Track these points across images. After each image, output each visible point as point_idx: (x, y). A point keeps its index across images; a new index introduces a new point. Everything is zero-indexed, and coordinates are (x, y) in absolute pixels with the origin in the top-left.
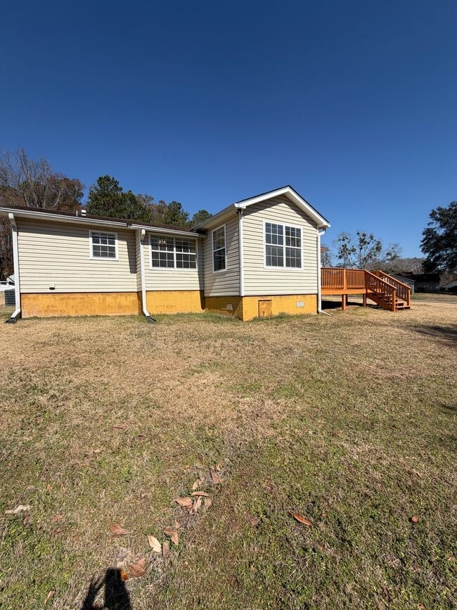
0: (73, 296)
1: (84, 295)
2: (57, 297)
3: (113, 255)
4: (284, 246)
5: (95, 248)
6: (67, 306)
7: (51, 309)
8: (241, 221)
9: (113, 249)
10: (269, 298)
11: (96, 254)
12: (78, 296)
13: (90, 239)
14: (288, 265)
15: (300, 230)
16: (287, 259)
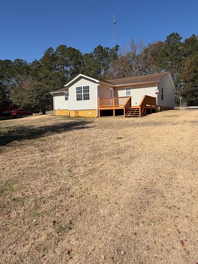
2: (60, 111)
4: (83, 93)
6: (61, 113)
8: (69, 89)
10: (78, 111)
11: (66, 100)
12: (63, 110)
13: (64, 96)
14: (84, 99)
15: (89, 86)
16: (84, 98)
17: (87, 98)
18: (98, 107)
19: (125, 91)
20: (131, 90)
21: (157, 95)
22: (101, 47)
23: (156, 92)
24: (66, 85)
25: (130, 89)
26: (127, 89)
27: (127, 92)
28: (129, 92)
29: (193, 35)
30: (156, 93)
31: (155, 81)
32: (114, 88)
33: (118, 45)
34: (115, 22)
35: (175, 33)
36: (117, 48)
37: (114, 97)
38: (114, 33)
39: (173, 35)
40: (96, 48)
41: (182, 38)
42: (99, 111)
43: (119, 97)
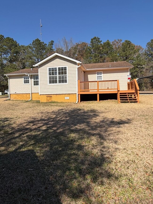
0: (20, 95)
1: (22, 94)
2: (17, 95)
3: (28, 82)
4: (58, 75)
5: (25, 81)
6: (19, 97)
7: (16, 98)
8: (39, 70)
9: (28, 81)
10: (51, 95)
11: (25, 83)
12: (21, 94)
13: (23, 79)
14: (60, 82)
15: (66, 67)
16: (59, 80)
17: (63, 80)
18: (78, 92)
19: (96, 75)
20: (102, 75)
21: (129, 80)
22: (39, 40)
23: (128, 77)
24: (36, 65)
25: (101, 73)
26: (98, 74)
27: (97, 77)
28: (100, 77)
29: (108, 40)
30: (129, 79)
31: (127, 67)
32: (84, 72)
33: (53, 41)
34: (41, 25)
35: (97, 37)
36: (52, 43)
37: (84, 81)
38: (41, 34)
39: (95, 38)
40: (34, 40)
41: (101, 42)
42: (79, 95)
43: (89, 81)
